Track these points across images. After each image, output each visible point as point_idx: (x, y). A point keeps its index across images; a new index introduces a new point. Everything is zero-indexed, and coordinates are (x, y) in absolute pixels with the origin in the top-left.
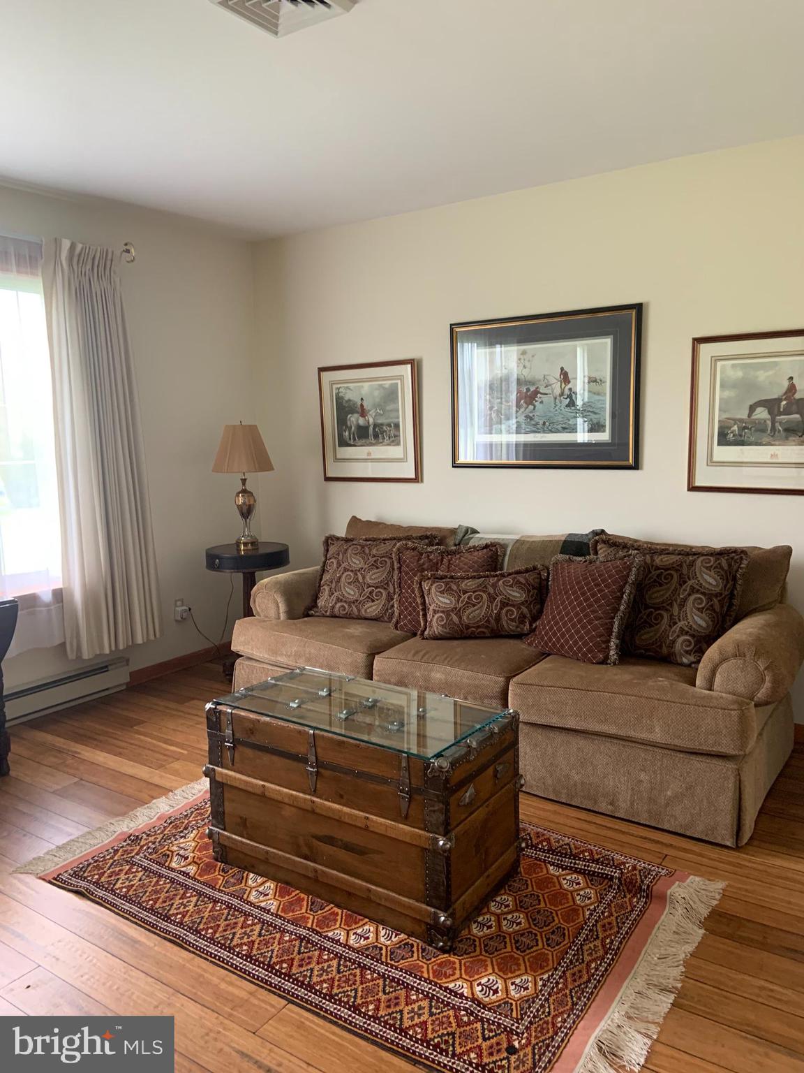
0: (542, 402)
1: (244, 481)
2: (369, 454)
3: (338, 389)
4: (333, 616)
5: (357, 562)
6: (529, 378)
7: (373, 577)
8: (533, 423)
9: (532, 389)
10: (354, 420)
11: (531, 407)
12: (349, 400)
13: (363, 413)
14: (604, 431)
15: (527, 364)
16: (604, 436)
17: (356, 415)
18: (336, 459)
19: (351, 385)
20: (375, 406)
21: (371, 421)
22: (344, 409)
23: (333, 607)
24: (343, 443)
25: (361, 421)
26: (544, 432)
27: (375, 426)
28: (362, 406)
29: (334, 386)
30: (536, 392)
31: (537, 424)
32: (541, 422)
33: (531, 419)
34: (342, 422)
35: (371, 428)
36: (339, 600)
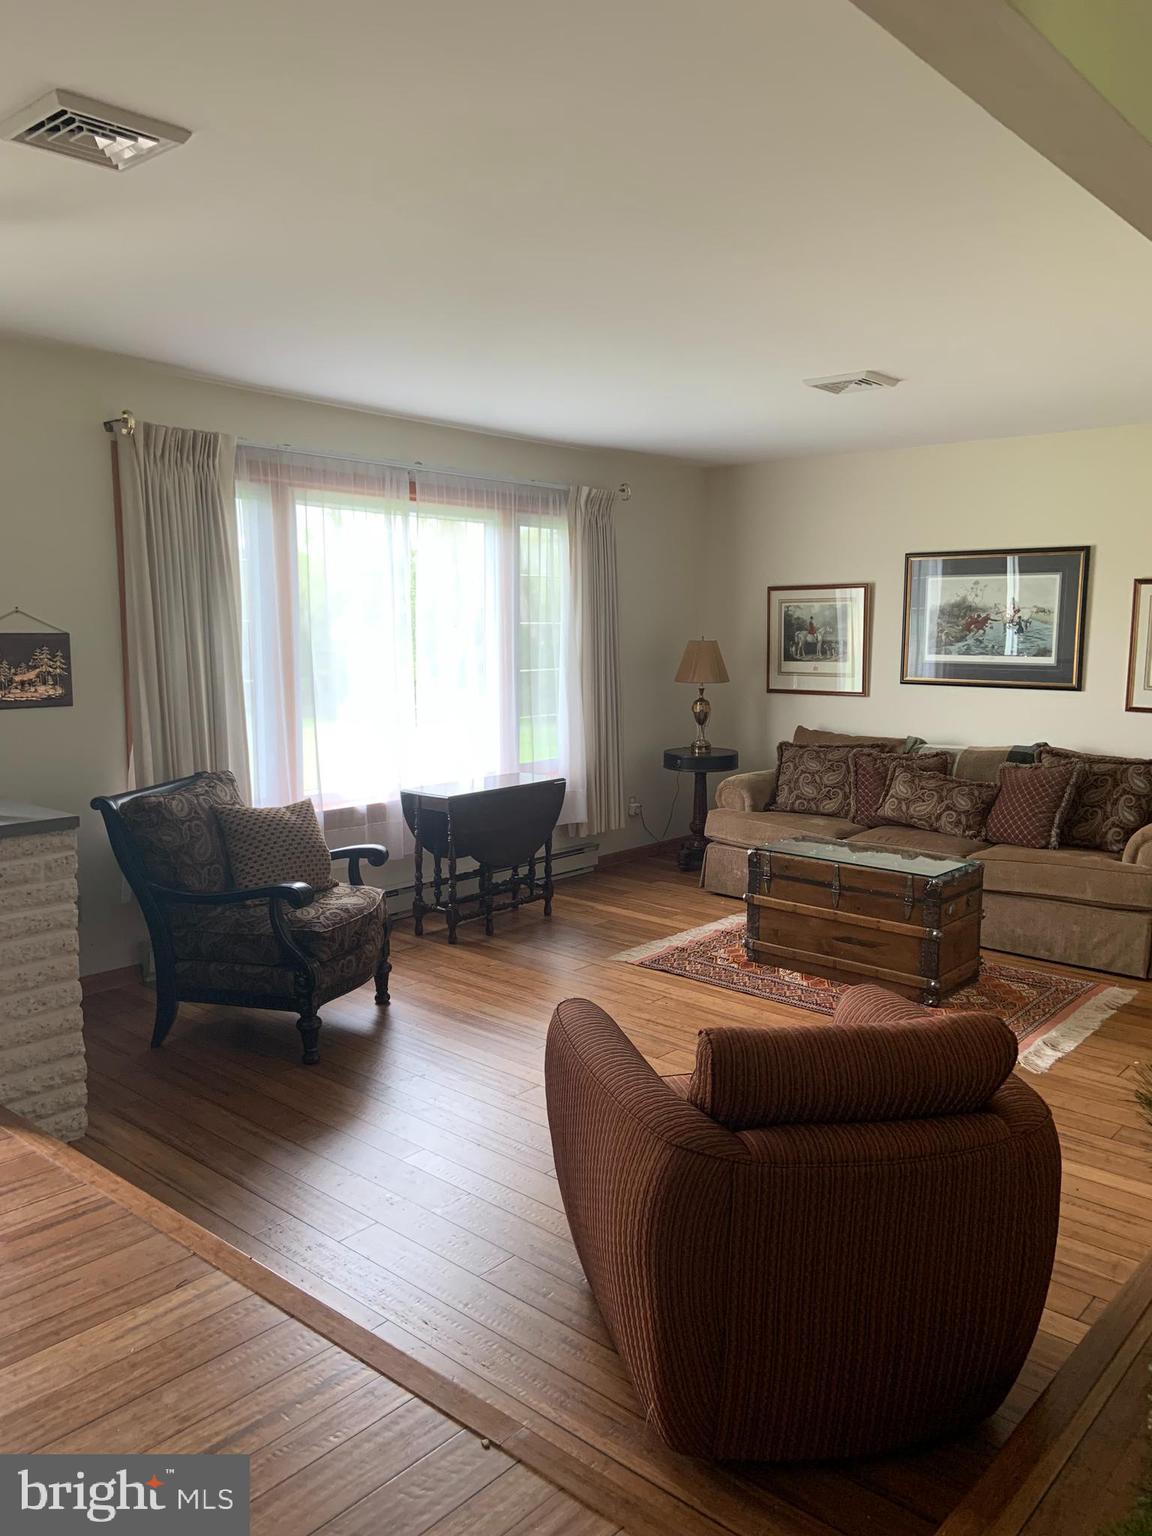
0: (991, 628)
1: (702, 691)
2: (815, 668)
3: (788, 607)
4: (793, 811)
5: (814, 766)
6: (980, 605)
7: (830, 779)
8: (982, 645)
9: (983, 615)
10: (802, 636)
11: (981, 631)
12: (798, 618)
13: (812, 630)
14: (1050, 656)
15: (979, 592)
16: (1051, 660)
17: (805, 632)
18: (780, 672)
19: (801, 605)
20: (824, 625)
21: (820, 638)
22: (791, 626)
23: (793, 803)
24: (789, 657)
25: (810, 638)
26: (993, 654)
27: (824, 642)
28: (811, 624)
29: (784, 605)
30: (987, 618)
31: (986, 647)
32: (990, 646)
33: (981, 642)
34: (789, 638)
35: (819, 645)
36: (798, 797)
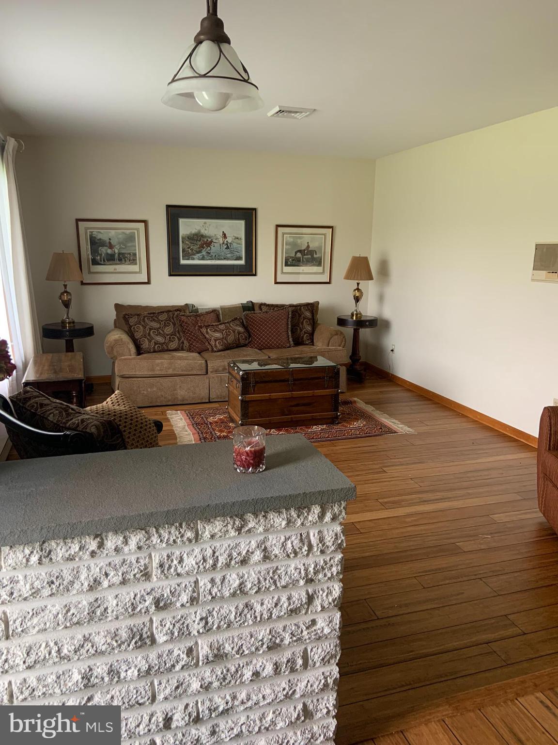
0: (214, 246)
1: (65, 286)
2: (115, 269)
3: (92, 232)
6: (207, 235)
7: (169, 330)
8: (210, 255)
9: (209, 240)
10: (104, 250)
11: (209, 248)
12: (100, 239)
13: (111, 246)
14: (242, 260)
15: (207, 229)
16: (242, 262)
17: (106, 248)
18: (90, 272)
19: (102, 231)
21: (116, 251)
22: (95, 243)
23: (154, 347)
25: (109, 251)
26: (216, 260)
27: (119, 254)
28: (110, 243)
29: (88, 231)
30: (212, 242)
31: (212, 256)
32: (214, 255)
33: (209, 253)
35: (117, 255)
36: (156, 344)
